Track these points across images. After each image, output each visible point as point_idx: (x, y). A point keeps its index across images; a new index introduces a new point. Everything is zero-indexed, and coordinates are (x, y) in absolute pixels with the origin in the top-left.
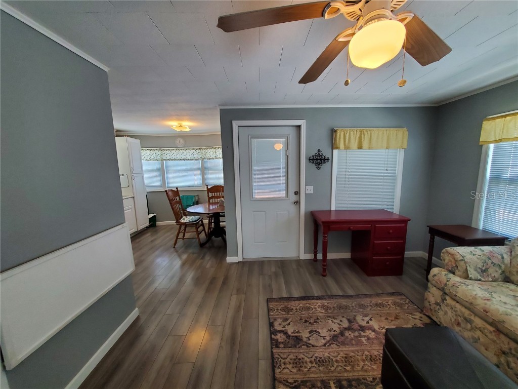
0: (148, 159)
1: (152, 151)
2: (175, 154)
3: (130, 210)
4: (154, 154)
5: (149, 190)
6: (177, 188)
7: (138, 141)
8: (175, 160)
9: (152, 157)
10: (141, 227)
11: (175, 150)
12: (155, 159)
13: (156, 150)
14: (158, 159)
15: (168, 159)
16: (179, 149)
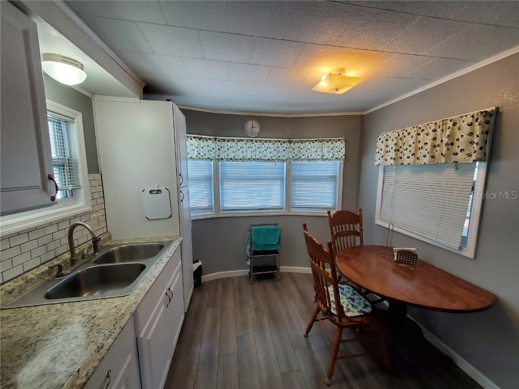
0: (194, 157)
1: (201, 141)
2: (244, 150)
4: (206, 148)
7: (183, 118)
8: (243, 159)
9: (201, 154)
11: (245, 142)
12: (206, 157)
13: (209, 139)
14: (211, 157)
15: (231, 159)
16: (251, 140)
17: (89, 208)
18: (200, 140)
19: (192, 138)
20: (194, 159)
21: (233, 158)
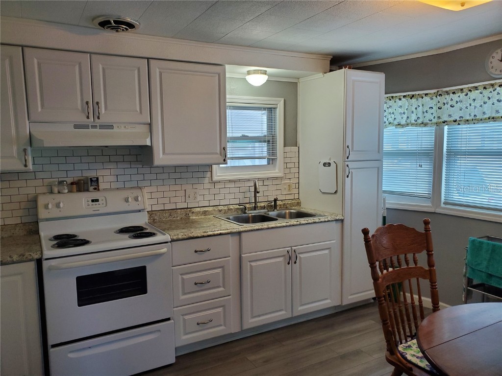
0: (403, 122)
1: (414, 100)
2: (478, 103)
3: (327, 252)
4: (420, 109)
5: (392, 202)
6: (426, 223)
7: (378, 79)
8: (475, 120)
9: (413, 117)
10: (351, 298)
11: (481, 89)
12: (420, 121)
13: (426, 94)
14: (426, 121)
15: (455, 121)
16: (492, 85)
17: (280, 175)
18: (411, 98)
19: (402, 97)
20: (403, 126)
21: (458, 119)
